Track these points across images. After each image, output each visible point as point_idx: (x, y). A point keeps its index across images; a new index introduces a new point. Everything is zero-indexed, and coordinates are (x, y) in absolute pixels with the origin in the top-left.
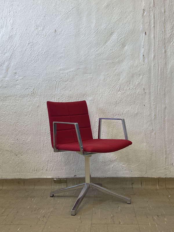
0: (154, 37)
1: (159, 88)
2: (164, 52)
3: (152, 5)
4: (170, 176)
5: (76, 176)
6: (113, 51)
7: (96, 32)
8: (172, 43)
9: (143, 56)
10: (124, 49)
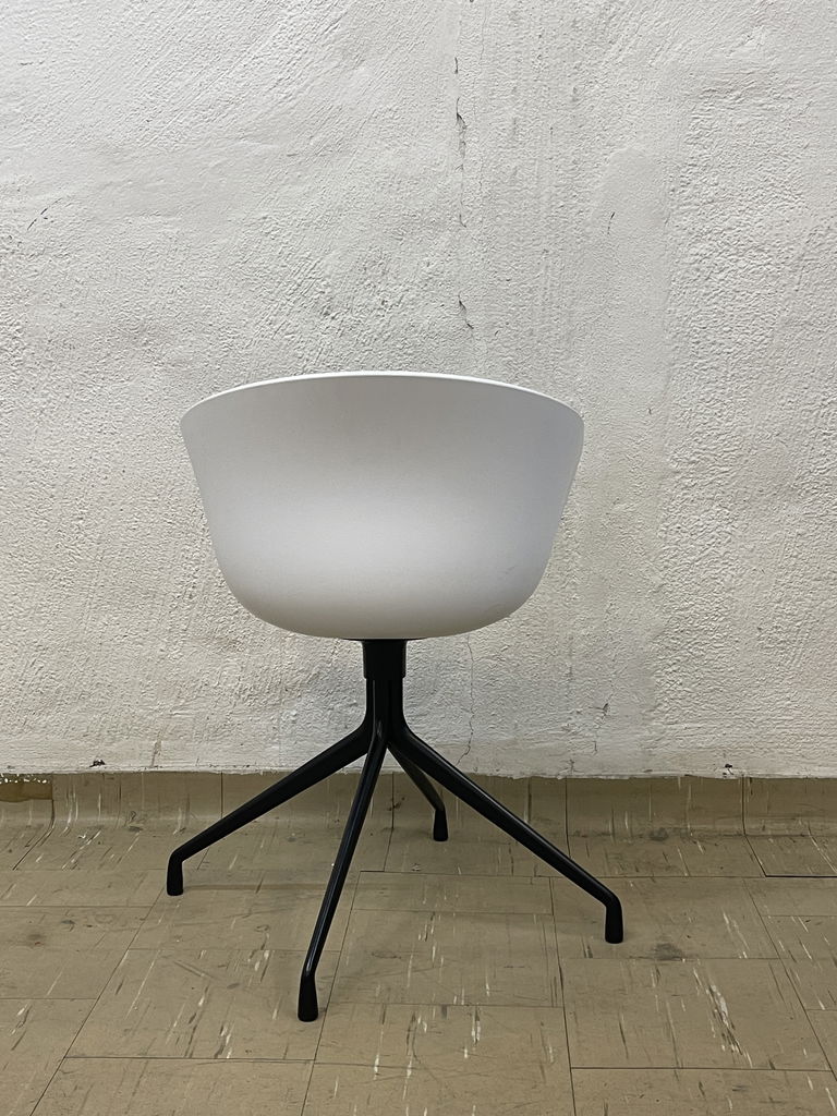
1: (539, 303)
4: (594, 772)
5: (102, 763)
6: (295, 87)
8: (615, 47)
9: (458, 123)
10: (355, 79)
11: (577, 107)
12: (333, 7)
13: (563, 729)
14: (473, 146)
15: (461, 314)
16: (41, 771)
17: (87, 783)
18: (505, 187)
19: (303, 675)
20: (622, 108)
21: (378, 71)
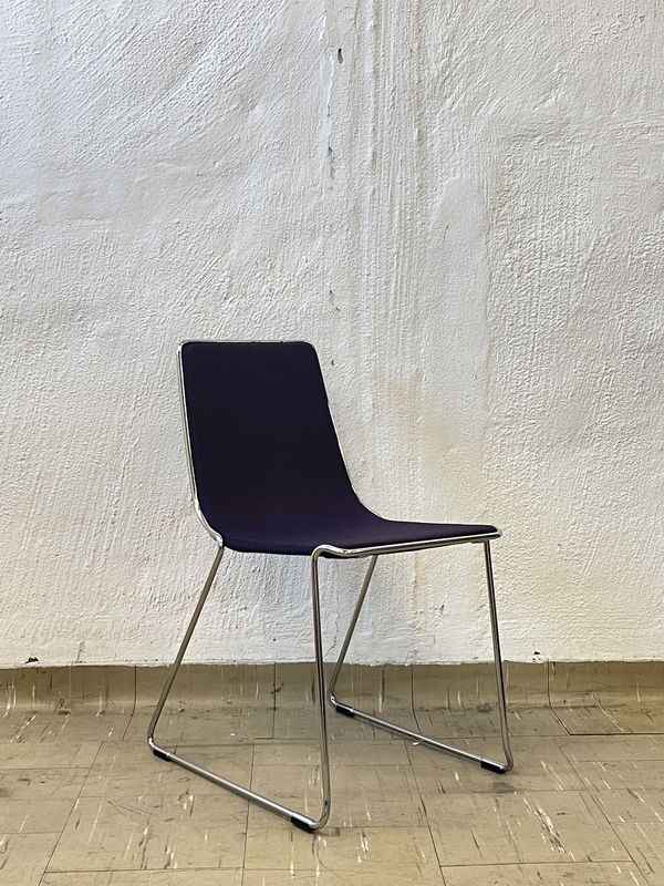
0: (376, 71)
1: (392, 292)
2: (415, 138)
4: (434, 659)
5: (36, 660)
6: (203, 123)
7: (127, 40)
8: (449, 101)
9: (330, 154)
10: (250, 118)
11: (421, 145)
12: (233, 63)
13: (410, 625)
14: (341, 172)
15: (331, 299)
17: (23, 676)
18: (366, 204)
19: (202, 586)
20: (455, 146)
21: (269, 112)
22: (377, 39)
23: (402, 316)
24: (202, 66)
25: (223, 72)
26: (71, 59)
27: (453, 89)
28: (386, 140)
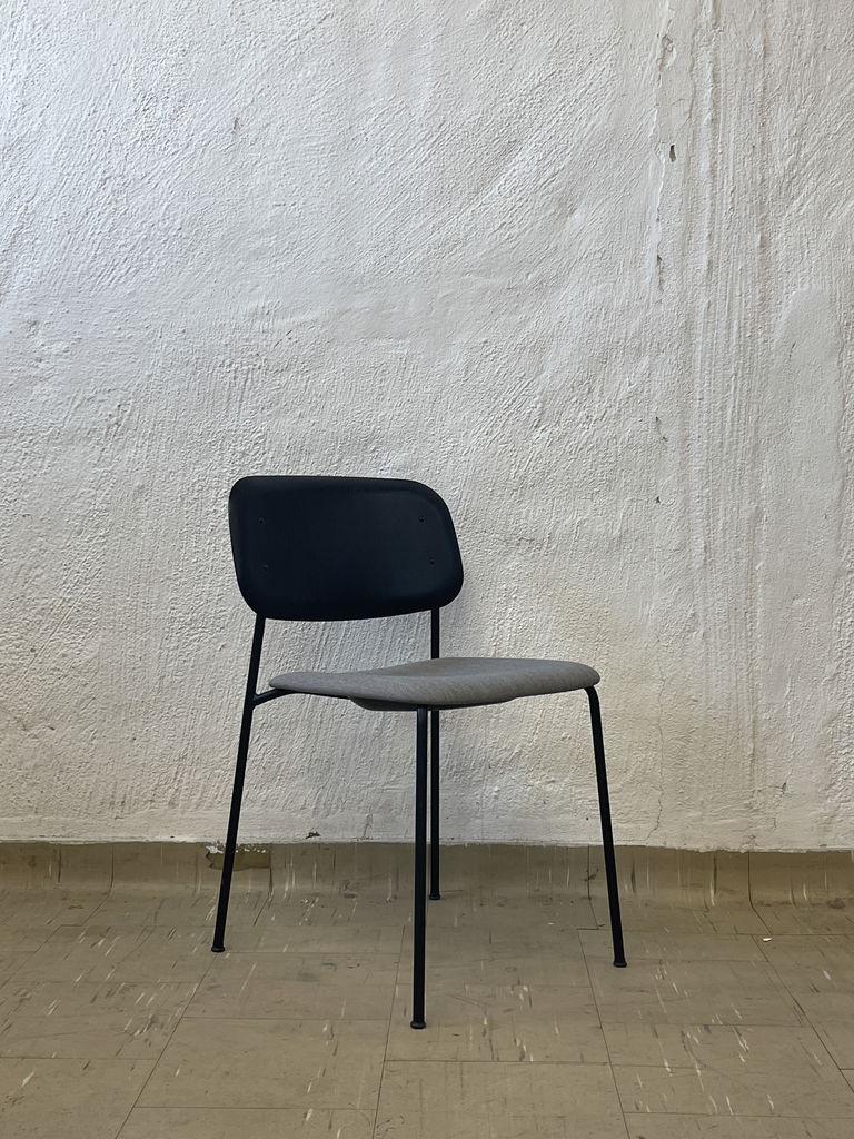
0: (713, 171)
1: (729, 419)
2: (758, 244)
3: (706, 15)
4: (774, 846)
5: (317, 835)
6: (516, 230)
7: (434, 139)
8: (797, 202)
9: (659, 263)
10: (568, 225)
11: (763, 252)
12: (550, 164)
13: (746, 806)
14: (671, 284)
15: (657, 428)
16: (260, 842)
17: (304, 853)
18: (700, 319)
19: (505, 754)
20: (802, 253)
21: (589, 218)
22: (714, 134)
23: (741, 445)
24: (516, 167)
25: (539, 173)
26: (370, 161)
27: (800, 189)
28: (723, 248)
